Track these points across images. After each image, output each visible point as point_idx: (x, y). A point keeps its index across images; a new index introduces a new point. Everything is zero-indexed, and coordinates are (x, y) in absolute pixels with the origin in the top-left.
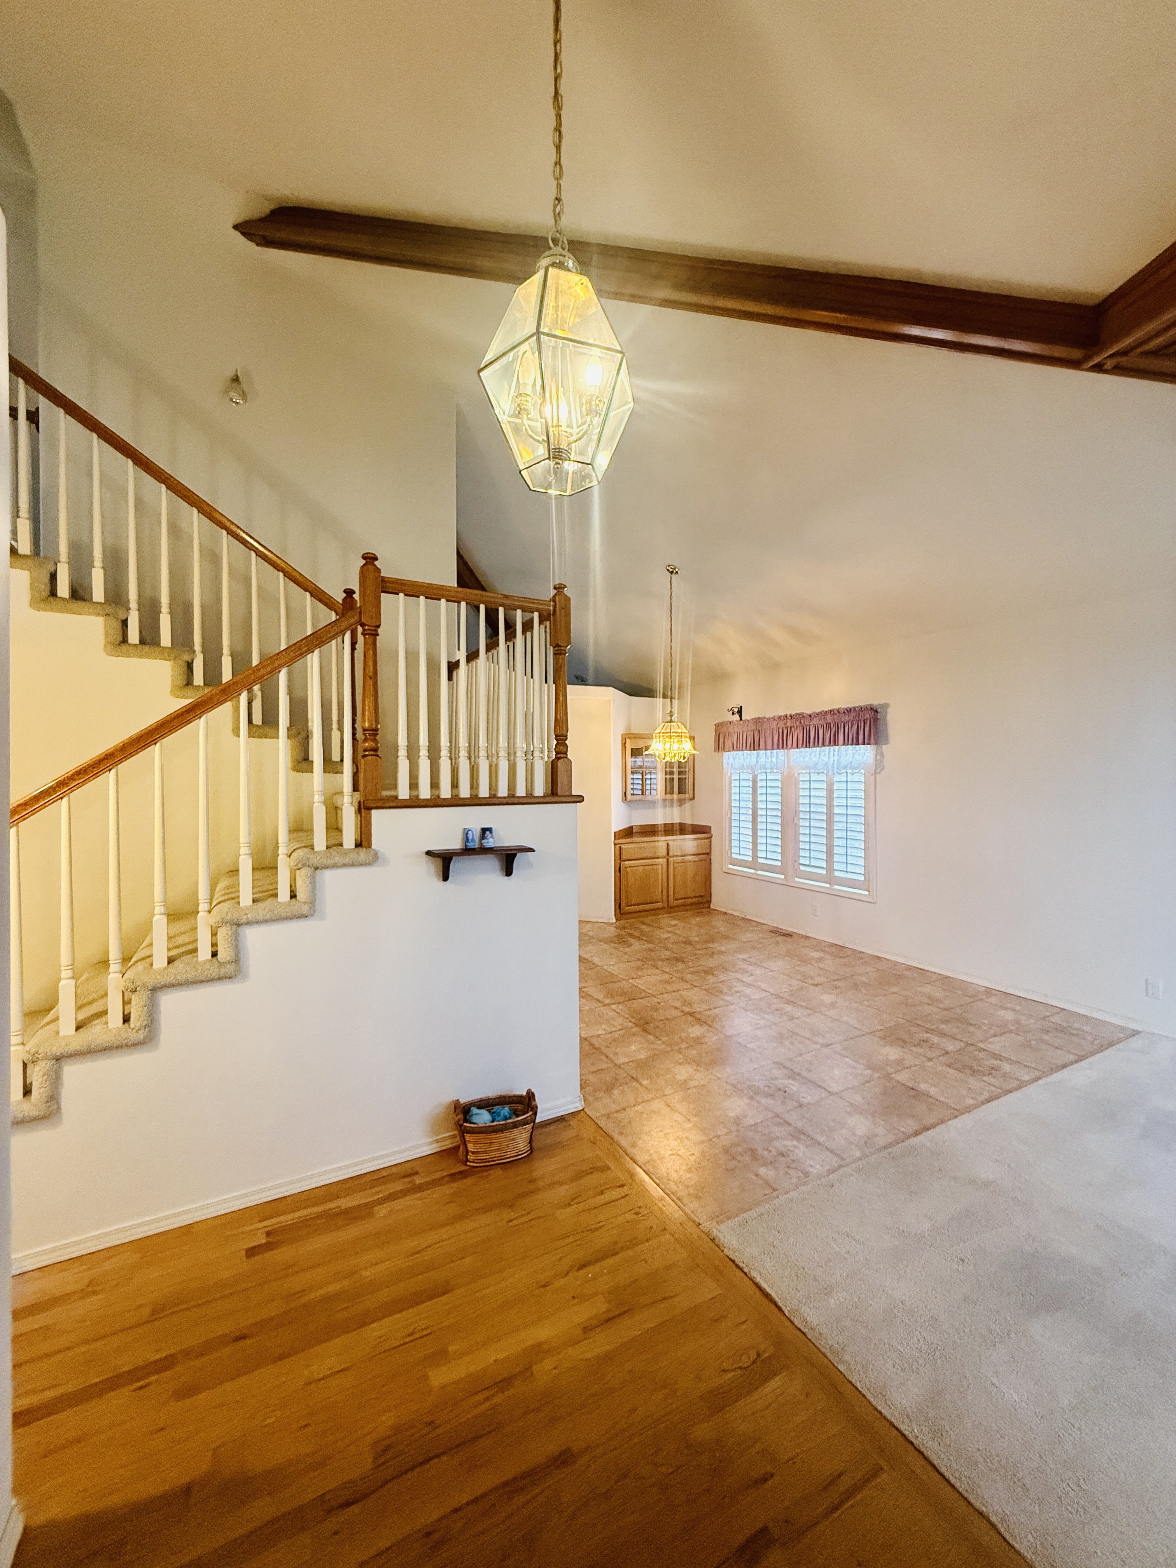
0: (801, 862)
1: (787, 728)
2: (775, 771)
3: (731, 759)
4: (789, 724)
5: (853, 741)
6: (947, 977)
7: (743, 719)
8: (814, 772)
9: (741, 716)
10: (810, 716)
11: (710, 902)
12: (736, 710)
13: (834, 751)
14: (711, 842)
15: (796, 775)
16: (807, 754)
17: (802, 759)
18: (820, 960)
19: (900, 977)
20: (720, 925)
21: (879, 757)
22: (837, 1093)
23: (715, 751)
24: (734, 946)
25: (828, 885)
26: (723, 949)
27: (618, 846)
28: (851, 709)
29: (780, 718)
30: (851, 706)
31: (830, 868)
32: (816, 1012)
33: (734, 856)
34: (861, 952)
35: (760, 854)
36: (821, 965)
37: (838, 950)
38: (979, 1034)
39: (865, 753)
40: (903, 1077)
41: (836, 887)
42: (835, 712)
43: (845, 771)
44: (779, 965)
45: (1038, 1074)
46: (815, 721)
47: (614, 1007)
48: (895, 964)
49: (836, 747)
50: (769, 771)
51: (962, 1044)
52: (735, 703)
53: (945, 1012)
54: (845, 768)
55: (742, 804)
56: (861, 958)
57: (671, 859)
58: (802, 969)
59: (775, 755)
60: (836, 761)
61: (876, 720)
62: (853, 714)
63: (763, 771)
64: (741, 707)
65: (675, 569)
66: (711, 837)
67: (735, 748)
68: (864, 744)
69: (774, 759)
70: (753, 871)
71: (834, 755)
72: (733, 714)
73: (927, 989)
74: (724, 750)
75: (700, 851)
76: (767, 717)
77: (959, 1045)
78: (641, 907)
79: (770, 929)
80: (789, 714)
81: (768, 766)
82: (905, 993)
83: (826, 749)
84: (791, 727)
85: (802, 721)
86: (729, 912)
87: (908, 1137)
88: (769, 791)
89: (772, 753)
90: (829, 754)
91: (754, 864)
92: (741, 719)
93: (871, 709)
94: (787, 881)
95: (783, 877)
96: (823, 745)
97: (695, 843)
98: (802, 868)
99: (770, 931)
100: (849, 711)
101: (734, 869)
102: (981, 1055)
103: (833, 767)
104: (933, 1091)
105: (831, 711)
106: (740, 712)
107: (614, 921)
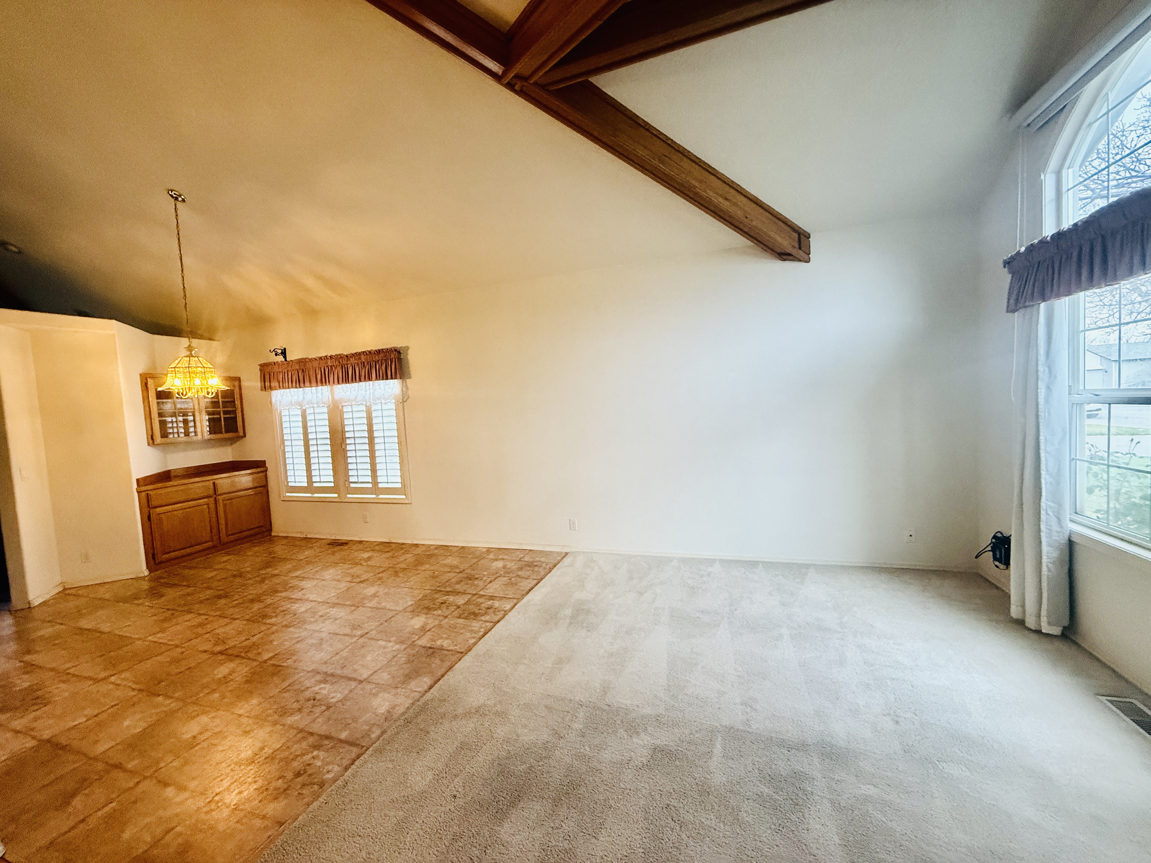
0: (351, 480)
1: (328, 366)
2: (321, 405)
3: (279, 397)
4: (329, 363)
5: (383, 377)
6: (463, 547)
7: (288, 359)
8: (355, 404)
9: (285, 357)
10: (347, 356)
11: (270, 530)
12: (280, 351)
13: (369, 385)
14: (266, 474)
15: (340, 408)
16: (349, 389)
17: (344, 394)
18: (369, 558)
19: (430, 556)
20: (279, 549)
21: (404, 389)
22: (365, 680)
23: (261, 390)
24: (289, 566)
25: (374, 496)
26: (276, 572)
27: (143, 494)
28: (379, 350)
29: (321, 358)
30: (380, 348)
31: (375, 482)
32: (358, 607)
33: (290, 484)
34: (403, 544)
35: (314, 479)
36: (369, 563)
37: (386, 546)
38: (481, 584)
39: (393, 386)
40: (424, 641)
41: (381, 496)
42: (367, 353)
43: (379, 401)
44: (330, 574)
45: (515, 601)
46: (352, 360)
47: (113, 679)
48: (429, 546)
49: (371, 382)
50: (315, 406)
51: (469, 596)
52: (279, 345)
53: (460, 574)
54: (379, 399)
55: (294, 437)
56: (402, 548)
57: (220, 498)
58: (352, 571)
59: (320, 390)
60: (371, 394)
61: (400, 359)
62: (382, 355)
63: (311, 405)
64: (285, 349)
65: (180, 196)
66: (266, 471)
67: (281, 387)
68: (392, 378)
69: (319, 395)
70: (309, 495)
71: (370, 389)
72: (276, 355)
73: (449, 561)
74: (271, 388)
75: (257, 485)
76: (310, 357)
77: (466, 598)
78: (183, 552)
79: (329, 542)
80: (329, 355)
81: (314, 401)
82: (433, 568)
83: (362, 384)
84: (331, 366)
85: (340, 360)
86: (290, 535)
87: (423, 695)
88: (318, 423)
89: (316, 389)
90: (366, 388)
91: (310, 488)
92: (286, 360)
93: (396, 350)
94: (340, 498)
95: (336, 495)
96: (360, 380)
97: (249, 478)
98: (352, 485)
99: (328, 544)
100: (379, 352)
101: (291, 496)
102: (481, 600)
103: (370, 399)
104: (446, 643)
105: (364, 352)
106: (284, 353)
107: (146, 573)
